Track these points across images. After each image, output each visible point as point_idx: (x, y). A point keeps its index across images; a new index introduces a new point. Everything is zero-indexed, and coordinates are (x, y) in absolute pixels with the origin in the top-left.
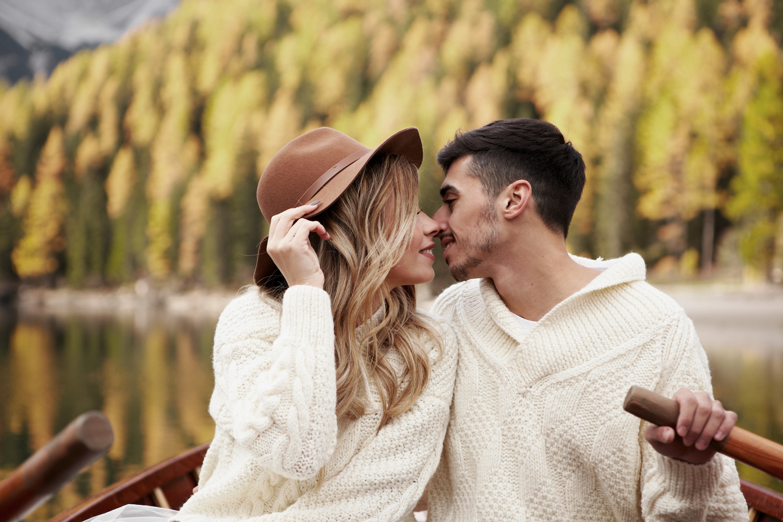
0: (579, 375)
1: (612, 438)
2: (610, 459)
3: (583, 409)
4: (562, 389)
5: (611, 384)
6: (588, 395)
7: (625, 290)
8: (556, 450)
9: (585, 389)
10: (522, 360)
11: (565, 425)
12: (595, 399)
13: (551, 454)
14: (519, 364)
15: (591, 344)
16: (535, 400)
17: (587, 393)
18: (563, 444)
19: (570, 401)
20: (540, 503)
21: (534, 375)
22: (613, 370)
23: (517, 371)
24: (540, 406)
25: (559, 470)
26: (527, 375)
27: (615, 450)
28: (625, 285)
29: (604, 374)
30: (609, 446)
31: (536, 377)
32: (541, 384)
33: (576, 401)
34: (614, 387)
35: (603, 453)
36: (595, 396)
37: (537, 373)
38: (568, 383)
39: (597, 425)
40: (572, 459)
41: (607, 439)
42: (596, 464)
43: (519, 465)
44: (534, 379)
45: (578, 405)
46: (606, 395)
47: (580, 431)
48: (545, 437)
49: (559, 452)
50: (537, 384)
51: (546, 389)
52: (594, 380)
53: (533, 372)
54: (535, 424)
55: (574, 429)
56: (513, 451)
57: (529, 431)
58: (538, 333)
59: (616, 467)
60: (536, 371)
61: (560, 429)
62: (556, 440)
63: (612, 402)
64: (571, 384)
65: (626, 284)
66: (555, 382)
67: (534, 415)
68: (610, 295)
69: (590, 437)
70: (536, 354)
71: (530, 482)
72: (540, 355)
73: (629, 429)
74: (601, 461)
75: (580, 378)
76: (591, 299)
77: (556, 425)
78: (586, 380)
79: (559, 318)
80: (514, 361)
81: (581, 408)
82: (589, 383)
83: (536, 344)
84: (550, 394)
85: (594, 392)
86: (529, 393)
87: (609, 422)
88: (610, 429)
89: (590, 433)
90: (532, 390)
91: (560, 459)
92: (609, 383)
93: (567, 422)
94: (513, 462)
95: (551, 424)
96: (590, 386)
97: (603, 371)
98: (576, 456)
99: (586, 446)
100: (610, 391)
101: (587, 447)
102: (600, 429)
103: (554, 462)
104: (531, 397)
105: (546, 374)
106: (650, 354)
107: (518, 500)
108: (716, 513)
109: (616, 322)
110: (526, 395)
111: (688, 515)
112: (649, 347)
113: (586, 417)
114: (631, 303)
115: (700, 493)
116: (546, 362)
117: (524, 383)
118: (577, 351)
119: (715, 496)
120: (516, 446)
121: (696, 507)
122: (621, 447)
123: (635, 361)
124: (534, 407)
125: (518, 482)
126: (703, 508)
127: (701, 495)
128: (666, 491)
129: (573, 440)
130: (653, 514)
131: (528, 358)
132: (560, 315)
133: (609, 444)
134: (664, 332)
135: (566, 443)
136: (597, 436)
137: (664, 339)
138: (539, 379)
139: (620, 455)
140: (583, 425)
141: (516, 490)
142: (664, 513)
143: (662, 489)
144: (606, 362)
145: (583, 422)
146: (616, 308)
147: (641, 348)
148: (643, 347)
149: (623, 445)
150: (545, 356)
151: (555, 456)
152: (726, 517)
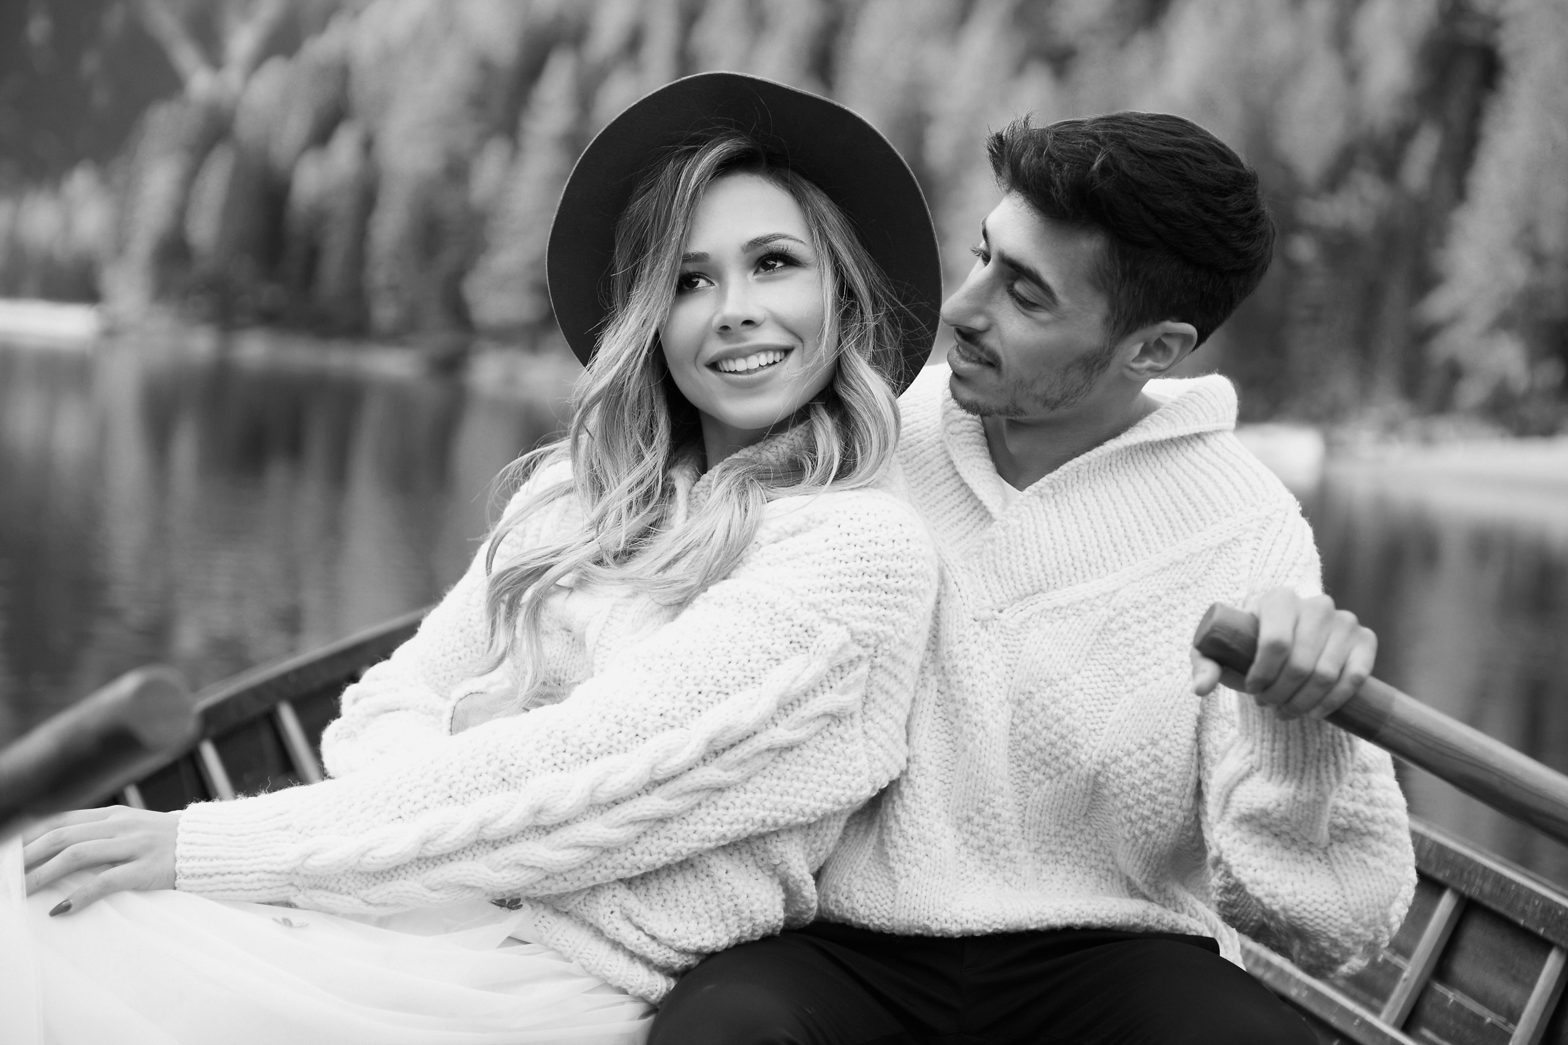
0: (1098, 597)
1: (1143, 719)
2: (1134, 758)
3: (1096, 662)
4: (1061, 621)
5: (1154, 617)
6: (1109, 636)
7: (1193, 447)
8: (1029, 731)
9: (1105, 624)
10: (991, 558)
11: (1057, 689)
12: (1121, 644)
13: (1018, 738)
14: (986, 565)
15: (1125, 541)
16: (1006, 636)
17: (1107, 632)
18: (1044, 724)
19: (1073, 644)
20: (985, 826)
21: (1013, 590)
22: (1160, 593)
23: (980, 577)
24: (1014, 649)
25: (1025, 768)
26: (999, 587)
27: (1144, 742)
28: (1196, 439)
29: (1143, 599)
30: (1135, 732)
31: (1016, 594)
32: (1022, 607)
33: (1085, 645)
34: (1160, 625)
35: (1121, 745)
36: (1122, 640)
37: (1019, 587)
38: (1074, 611)
39: (1118, 692)
40: (1053, 756)
41: (1133, 719)
42: (1103, 764)
43: (959, 751)
44: (1010, 597)
45: (1088, 654)
46: (1142, 638)
47: (1085, 703)
48: (1014, 706)
49: (1034, 737)
50: (1015, 605)
52: (1123, 607)
53: (1011, 583)
54: (1000, 680)
55: (1072, 698)
56: (952, 723)
57: (988, 692)
58: (1027, 509)
60: (1018, 582)
61: (1044, 695)
62: (1033, 714)
63: (1153, 652)
64: (1080, 612)
65: (1198, 436)
66: (1050, 607)
67: (1001, 664)
68: (1165, 453)
69: (1101, 714)
70: (1021, 550)
71: (973, 787)
72: (1028, 553)
73: (1175, 703)
74: (1116, 760)
75: (1098, 602)
77: (1038, 686)
78: (1108, 607)
79: (1069, 483)
80: (975, 556)
81: (1092, 659)
82: (1113, 614)
83: (1023, 530)
84: (1037, 629)
85: (1120, 632)
86: (995, 623)
87: (1142, 688)
88: (1142, 702)
89: (1104, 707)
90: (1002, 616)
91: (1033, 749)
92: (1150, 616)
93: (1061, 683)
94: (948, 742)
95: (1029, 683)
96: (1114, 619)
97: (1142, 592)
98: (1062, 750)
99: (1090, 730)
100: (1152, 632)
101: (1093, 733)
102: (1122, 700)
103: (1020, 752)
104: (999, 628)
105: (1037, 589)
106: (1229, 563)
107: (943, 814)
108: (1349, 822)
109: (1173, 503)
110: (989, 624)
111: (1291, 815)
112: (1228, 550)
113: (1099, 676)
114: (1203, 472)
115: (1318, 767)
116: (1039, 567)
117: (988, 602)
118: (1097, 551)
119: (1349, 789)
120: (957, 717)
121: (1307, 794)
122: (1157, 736)
123: (1200, 577)
124: (1001, 648)
125: (950, 780)
126: (1320, 799)
127: (1318, 771)
128: (1253, 770)
129: (1067, 718)
130: (1228, 818)
131: (1005, 554)
132: (1073, 479)
133: (1134, 729)
134: (1259, 527)
135: (1050, 722)
136: (1114, 713)
137: (1258, 541)
138: (1021, 598)
139: (1154, 752)
140: (1091, 691)
141: (943, 793)
142: (1246, 812)
143: (1247, 767)
144: (1148, 576)
145: (1093, 685)
146: (1173, 477)
147: (1213, 551)
148: (1218, 551)
149: (1160, 734)
150: (1038, 556)
151: (1023, 742)
152: (1370, 833)
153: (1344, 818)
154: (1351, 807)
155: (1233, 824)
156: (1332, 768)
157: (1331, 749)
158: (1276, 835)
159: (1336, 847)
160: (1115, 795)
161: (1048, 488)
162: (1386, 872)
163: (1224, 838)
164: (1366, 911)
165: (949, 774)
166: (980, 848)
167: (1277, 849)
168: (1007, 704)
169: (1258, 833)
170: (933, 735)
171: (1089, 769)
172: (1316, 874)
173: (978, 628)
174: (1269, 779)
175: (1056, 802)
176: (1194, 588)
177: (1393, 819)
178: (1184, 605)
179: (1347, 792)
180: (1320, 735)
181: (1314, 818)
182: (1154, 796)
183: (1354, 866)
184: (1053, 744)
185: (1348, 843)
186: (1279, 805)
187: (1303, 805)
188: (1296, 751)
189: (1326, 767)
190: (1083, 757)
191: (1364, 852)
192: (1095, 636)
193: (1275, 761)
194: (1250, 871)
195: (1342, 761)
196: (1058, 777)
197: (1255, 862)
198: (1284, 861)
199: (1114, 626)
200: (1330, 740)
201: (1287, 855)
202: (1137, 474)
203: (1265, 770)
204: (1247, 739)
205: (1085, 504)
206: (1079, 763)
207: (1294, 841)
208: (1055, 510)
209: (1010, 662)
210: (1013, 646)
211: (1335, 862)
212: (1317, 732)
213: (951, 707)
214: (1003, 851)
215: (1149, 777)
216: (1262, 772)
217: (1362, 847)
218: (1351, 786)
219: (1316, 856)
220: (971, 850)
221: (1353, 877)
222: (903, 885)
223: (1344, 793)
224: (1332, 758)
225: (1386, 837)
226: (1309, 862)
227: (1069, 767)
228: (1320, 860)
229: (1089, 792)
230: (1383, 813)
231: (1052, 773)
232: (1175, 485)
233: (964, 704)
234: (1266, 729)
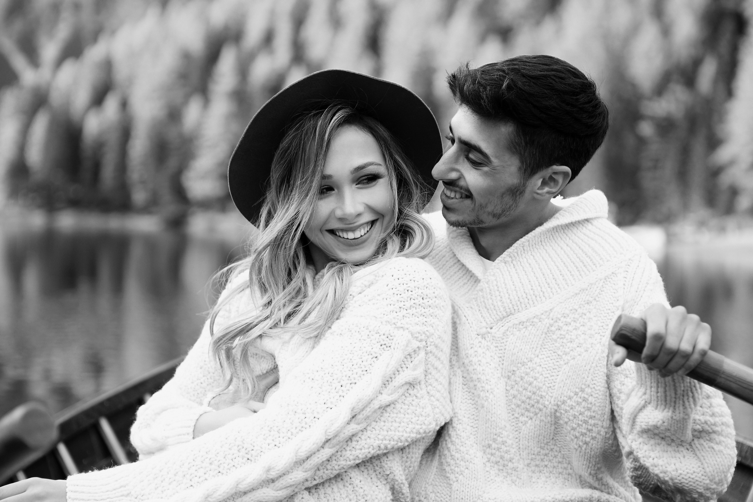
0: (542, 314)
1: (575, 378)
2: (573, 400)
3: (546, 349)
4: (524, 329)
5: (575, 321)
6: (552, 335)
7: (585, 227)
8: (516, 393)
9: (548, 328)
10: (482, 300)
11: (527, 367)
12: (558, 338)
13: (511, 398)
14: (480, 304)
15: (554, 281)
16: (496, 342)
17: (550, 332)
18: (523, 387)
19: (532, 342)
20: (498, 449)
21: (496, 315)
22: (576, 307)
23: (478, 311)
24: (502, 348)
25: (516, 415)
26: (488, 315)
27: (577, 390)
28: (586, 222)
29: (567, 312)
30: (572, 386)
31: (498, 318)
32: (502, 325)
33: (539, 341)
34: (578, 325)
35: (565, 394)
36: (558, 336)
37: (499, 313)
38: (530, 323)
39: (560, 365)
40: (531, 405)
41: (570, 379)
42: (558, 406)
43: (479, 408)
44: (495, 320)
45: (542, 346)
46: (570, 333)
47: (543, 372)
48: (506, 379)
49: (519, 395)
50: (499, 324)
51: (508, 330)
52: (557, 318)
53: (495, 312)
54: (497, 366)
55: (536, 371)
56: (473, 394)
58: (498, 270)
59: (578, 408)
60: (498, 311)
61: (521, 371)
62: (517, 382)
63: (576, 340)
64: (534, 323)
65: (587, 220)
66: (517, 322)
67: (496, 357)
68: (570, 232)
69: (553, 378)
70: (497, 293)
71: (490, 426)
72: (502, 294)
73: (591, 367)
74: (564, 402)
75: (543, 316)
76: (552, 234)
77: (517, 367)
78: (549, 319)
79: (519, 254)
80: (474, 300)
81: (544, 348)
82: (552, 322)
83: (497, 282)
84: (512, 335)
85: (557, 331)
86: (489, 335)
87: (572, 361)
88: (573, 368)
89: (554, 374)
90: (492, 331)
91: (519, 403)
92: (572, 321)
93: (529, 363)
94: (473, 405)
95: (512, 366)
96: (553, 325)
97: (566, 308)
98: (535, 401)
99: (548, 387)
100: (574, 329)
101: (550, 389)
102: (563, 369)
103: (513, 406)
104: (492, 338)
105: (509, 313)
106: (612, 287)
107: (475, 445)
108: (702, 427)
109: (578, 258)
110: (486, 336)
111: (671, 427)
112: (610, 280)
113: (549, 357)
114: (592, 239)
115: (683, 399)
116: (509, 301)
117: (484, 324)
118: (539, 288)
119: (700, 408)
120: (475, 389)
121: (678, 416)
122: (583, 387)
123: (597, 296)
124: (495, 348)
125: (477, 425)
126: (686, 417)
127: (684, 402)
128: (647, 404)
129: (535, 382)
130: (635, 432)
131: (489, 296)
132: (521, 251)
133: (572, 384)
134: (626, 265)
135: (526, 385)
136: (559, 376)
137: (626, 273)
138: (501, 319)
139: (583, 395)
140: (546, 366)
141: (473, 433)
142: (646, 427)
143: (643, 402)
144: (568, 299)
145: (547, 363)
146: (576, 244)
147: (602, 281)
148: (605, 281)
149: (585, 385)
150: (507, 295)
151: (514, 400)
152: (714, 432)
153: (699, 425)
154: (702, 419)
155: (638, 434)
156: (691, 399)
157: (689, 389)
158: (663, 438)
159: (696, 441)
160: (566, 423)
161: (508, 257)
162: (725, 452)
163: (634, 443)
164: (716, 475)
165: (475, 422)
166: (497, 463)
167: (664, 446)
168: (502, 378)
169: (652, 438)
170: (464, 401)
171: (551, 409)
172: (687, 457)
173: (480, 339)
174: (656, 408)
175: (536, 433)
176: (594, 303)
177: (725, 422)
178: (590, 312)
179: (699, 411)
180: (683, 382)
181: (683, 428)
182: (586, 421)
183: (707, 451)
184: (529, 398)
185: (702, 438)
186: (664, 422)
187: (677, 421)
188: (671, 393)
189: (688, 399)
190: (547, 403)
191: (712, 442)
192: (544, 335)
193: (659, 398)
194: (651, 459)
195: (696, 395)
196: (535, 417)
197: (653, 454)
198: (669, 452)
199: (553, 328)
200: (689, 384)
201: (670, 449)
202: (556, 245)
203: (654, 403)
204: (641, 386)
205: (530, 264)
206: (545, 406)
207: (673, 440)
208: (514, 270)
209: (500, 355)
210: (501, 346)
211: (696, 450)
212: (681, 381)
213: (471, 385)
214: (510, 464)
215: (582, 410)
216: (652, 404)
217: (710, 440)
218: (701, 407)
219: (685, 447)
220: (492, 464)
221: (707, 457)
222: (455, 486)
223: (698, 411)
224: (690, 394)
225: (723, 433)
226: (682, 451)
227: (540, 410)
228: (688, 449)
229: (553, 422)
230: (720, 420)
231: (532, 415)
232: (578, 248)
233: (479, 381)
234: (653, 381)
